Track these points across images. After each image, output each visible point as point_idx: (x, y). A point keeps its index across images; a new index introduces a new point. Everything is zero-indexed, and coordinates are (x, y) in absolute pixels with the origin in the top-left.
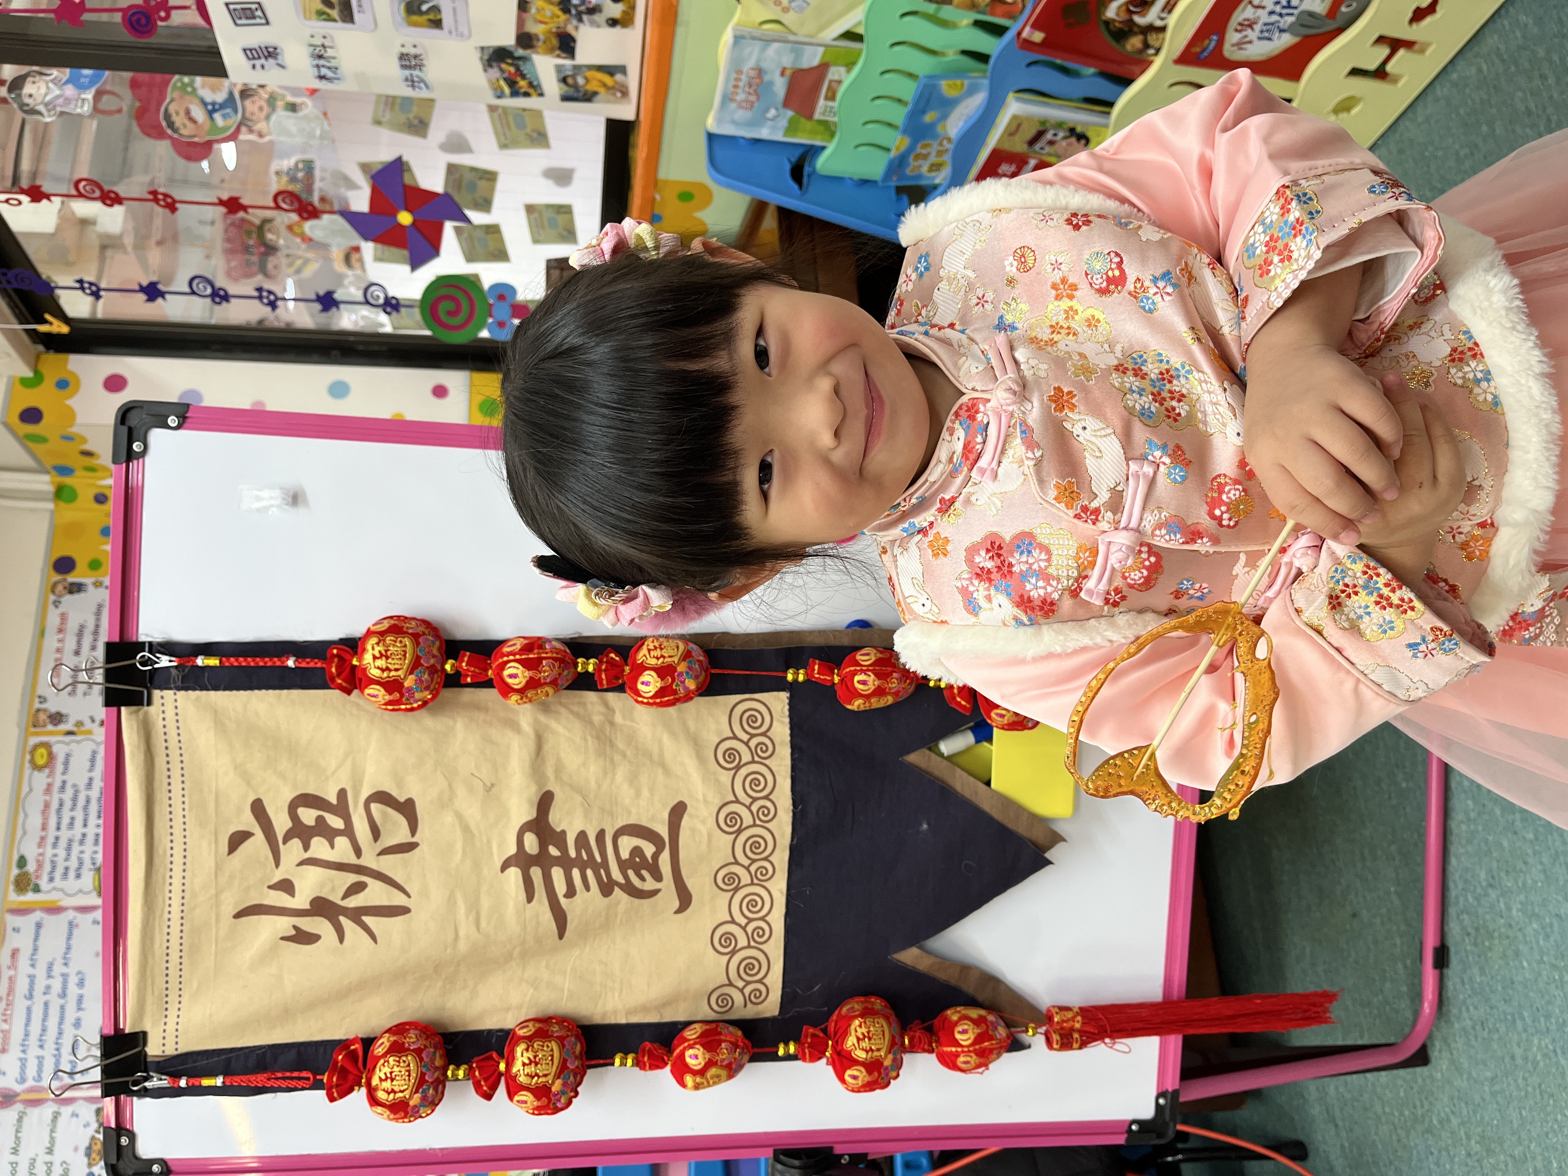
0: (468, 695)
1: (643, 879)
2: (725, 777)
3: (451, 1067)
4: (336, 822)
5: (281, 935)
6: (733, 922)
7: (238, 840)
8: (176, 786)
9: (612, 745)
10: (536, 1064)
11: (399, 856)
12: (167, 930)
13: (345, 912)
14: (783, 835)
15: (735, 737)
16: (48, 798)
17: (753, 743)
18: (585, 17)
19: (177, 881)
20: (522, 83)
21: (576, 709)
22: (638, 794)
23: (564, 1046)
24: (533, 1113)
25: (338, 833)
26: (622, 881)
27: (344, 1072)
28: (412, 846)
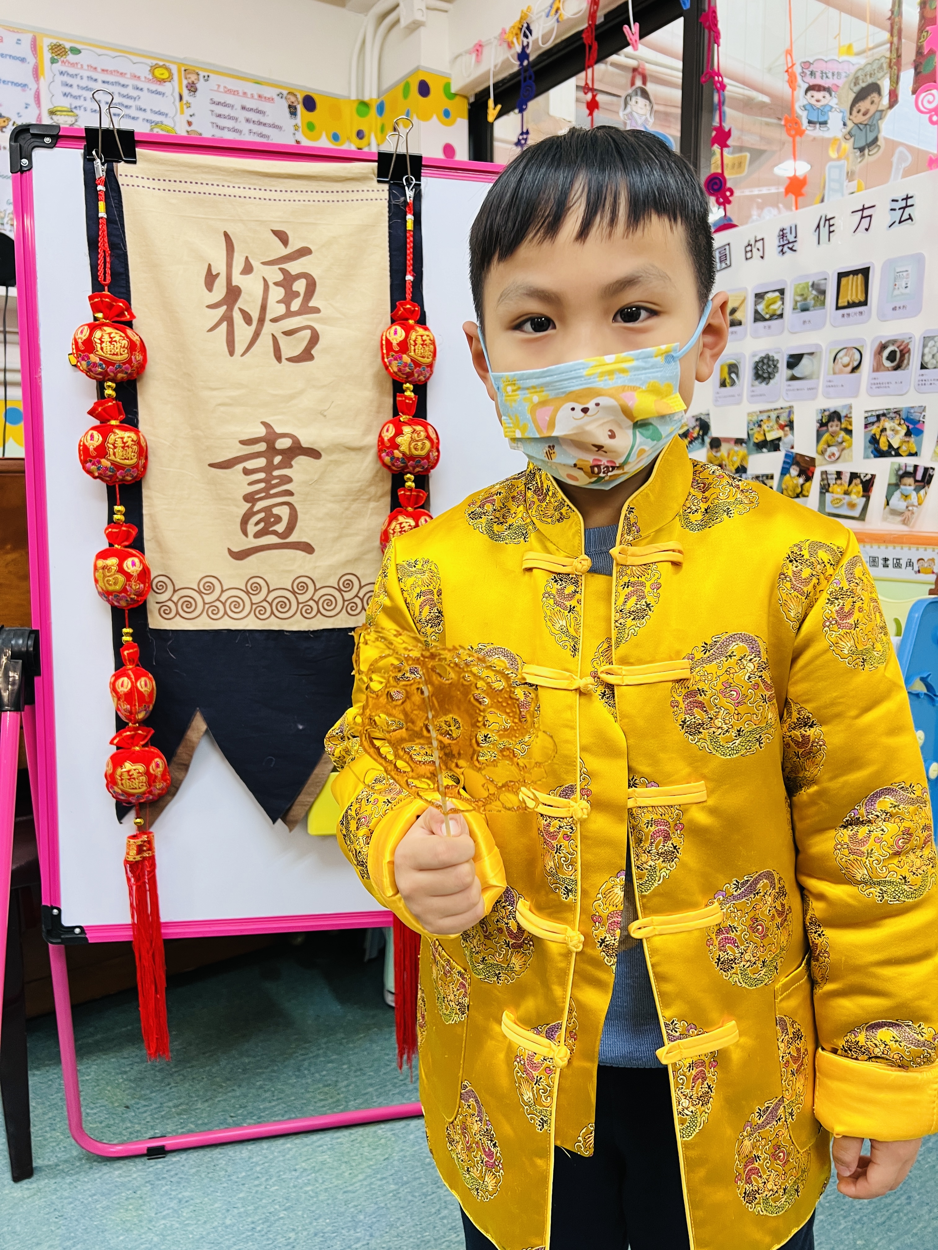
1: (257, 524)
2: (333, 581)
3: (114, 385)
4: (296, 305)
5: (212, 264)
6: (223, 591)
7: (282, 237)
8: (320, 197)
9: (354, 500)
10: (123, 447)
11: (271, 349)
13: (230, 309)
14: (291, 624)
15: (361, 587)
16: (128, 76)
17: (357, 600)
19: (252, 193)
21: (380, 474)
22: (319, 519)
23: (133, 468)
24: (80, 445)
25: (288, 307)
26: (255, 509)
27: (110, 306)
28: (279, 358)
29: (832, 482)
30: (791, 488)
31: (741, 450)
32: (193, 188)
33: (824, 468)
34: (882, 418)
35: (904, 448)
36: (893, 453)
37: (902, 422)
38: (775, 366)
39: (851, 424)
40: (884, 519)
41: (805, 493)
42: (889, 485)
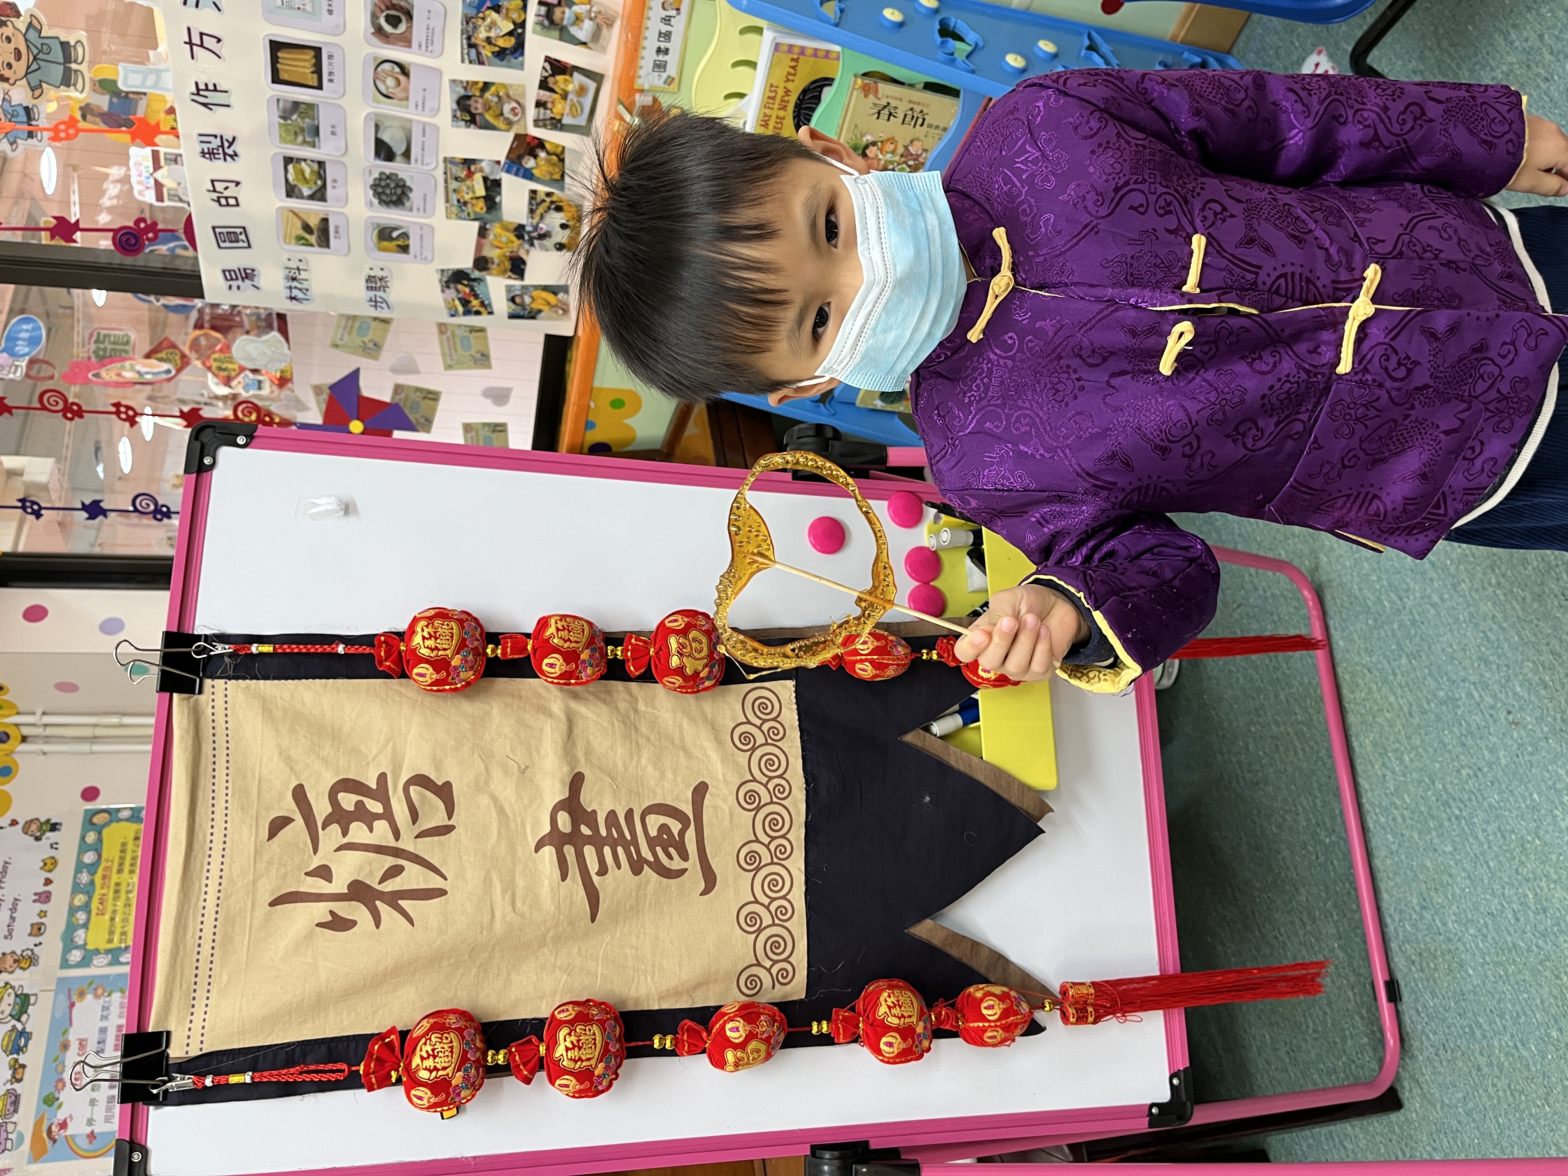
0: (503, 683)
1: (670, 857)
2: (743, 758)
3: (490, 1053)
4: (375, 807)
5: (316, 922)
6: (757, 902)
7: (278, 825)
8: (221, 772)
9: (637, 730)
10: (579, 1047)
11: (436, 839)
12: (200, 919)
13: (380, 895)
14: (798, 812)
15: (749, 722)
17: (765, 728)
18: (536, 242)
20: (475, 303)
21: (603, 696)
22: (663, 776)
23: (605, 1030)
24: (574, 1097)
25: (378, 817)
26: (652, 860)
27: (380, 1061)
28: (448, 829)
29: (549, 114)
30: (551, 169)
31: (495, 230)
32: (206, 949)
33: (530, 123)
34: (473, 40)
35: (515, 16)
36: (520, 31)
37: (481, 15)
38: (388, 177)
39: (476, 83)
40: (604, 50)
41: (559, 150)
42: (561, 39)
